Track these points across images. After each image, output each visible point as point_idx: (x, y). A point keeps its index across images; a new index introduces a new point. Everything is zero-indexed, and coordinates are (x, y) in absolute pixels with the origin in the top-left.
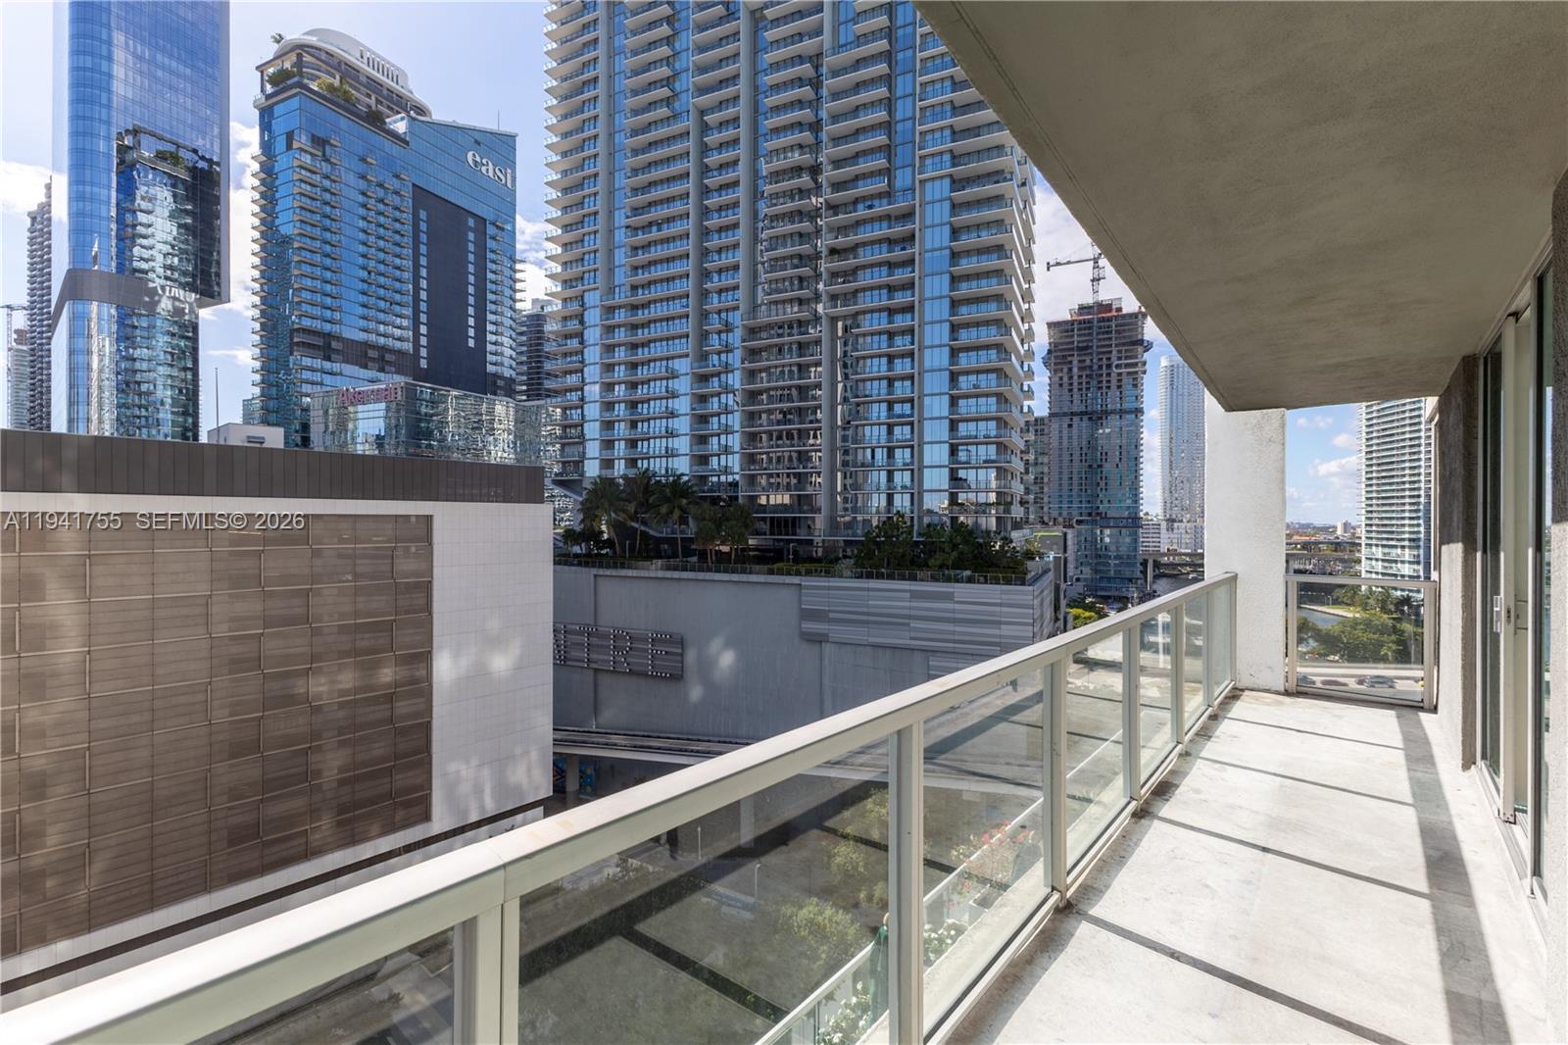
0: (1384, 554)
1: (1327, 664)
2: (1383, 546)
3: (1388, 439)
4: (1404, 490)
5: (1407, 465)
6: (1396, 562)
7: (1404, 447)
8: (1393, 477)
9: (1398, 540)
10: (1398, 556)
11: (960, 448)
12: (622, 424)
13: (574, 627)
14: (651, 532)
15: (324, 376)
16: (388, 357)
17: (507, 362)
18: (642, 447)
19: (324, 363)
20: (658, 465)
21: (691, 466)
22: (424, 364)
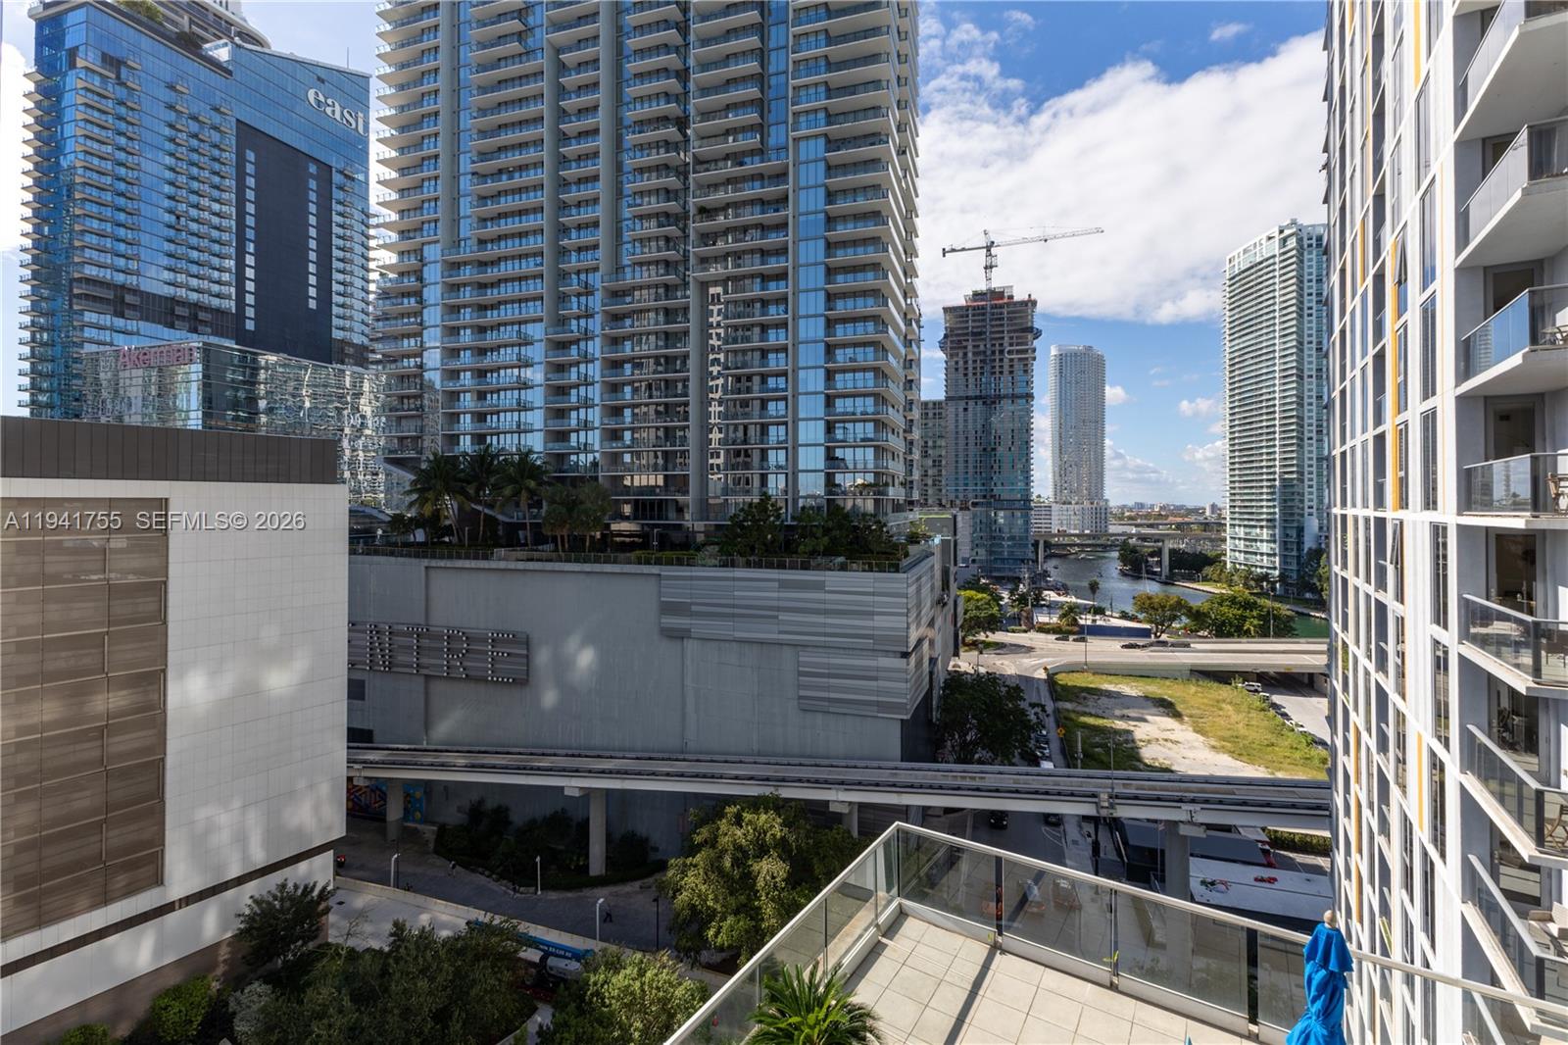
0: (1246, 534)
1: (1198, 640)
2: (1245, 526)
3: (1248, 427)
4: (1262, 474)
5: (1264, 450)
6: (1256, 541)
7: (1261, 434)
8: (1252, 462)
9: (1258, 520)
10: (1257, 535)
11: (837, 425)
12: (468, 395)
13: (400, 627)
14: (500, 517)
15: (114, 334)
16: (202, 315)
17: (358, 327)
18: (492, 421)
19: (115, 319)
20: (509, 441)
21: (545, 443)
22: (250, 325)
